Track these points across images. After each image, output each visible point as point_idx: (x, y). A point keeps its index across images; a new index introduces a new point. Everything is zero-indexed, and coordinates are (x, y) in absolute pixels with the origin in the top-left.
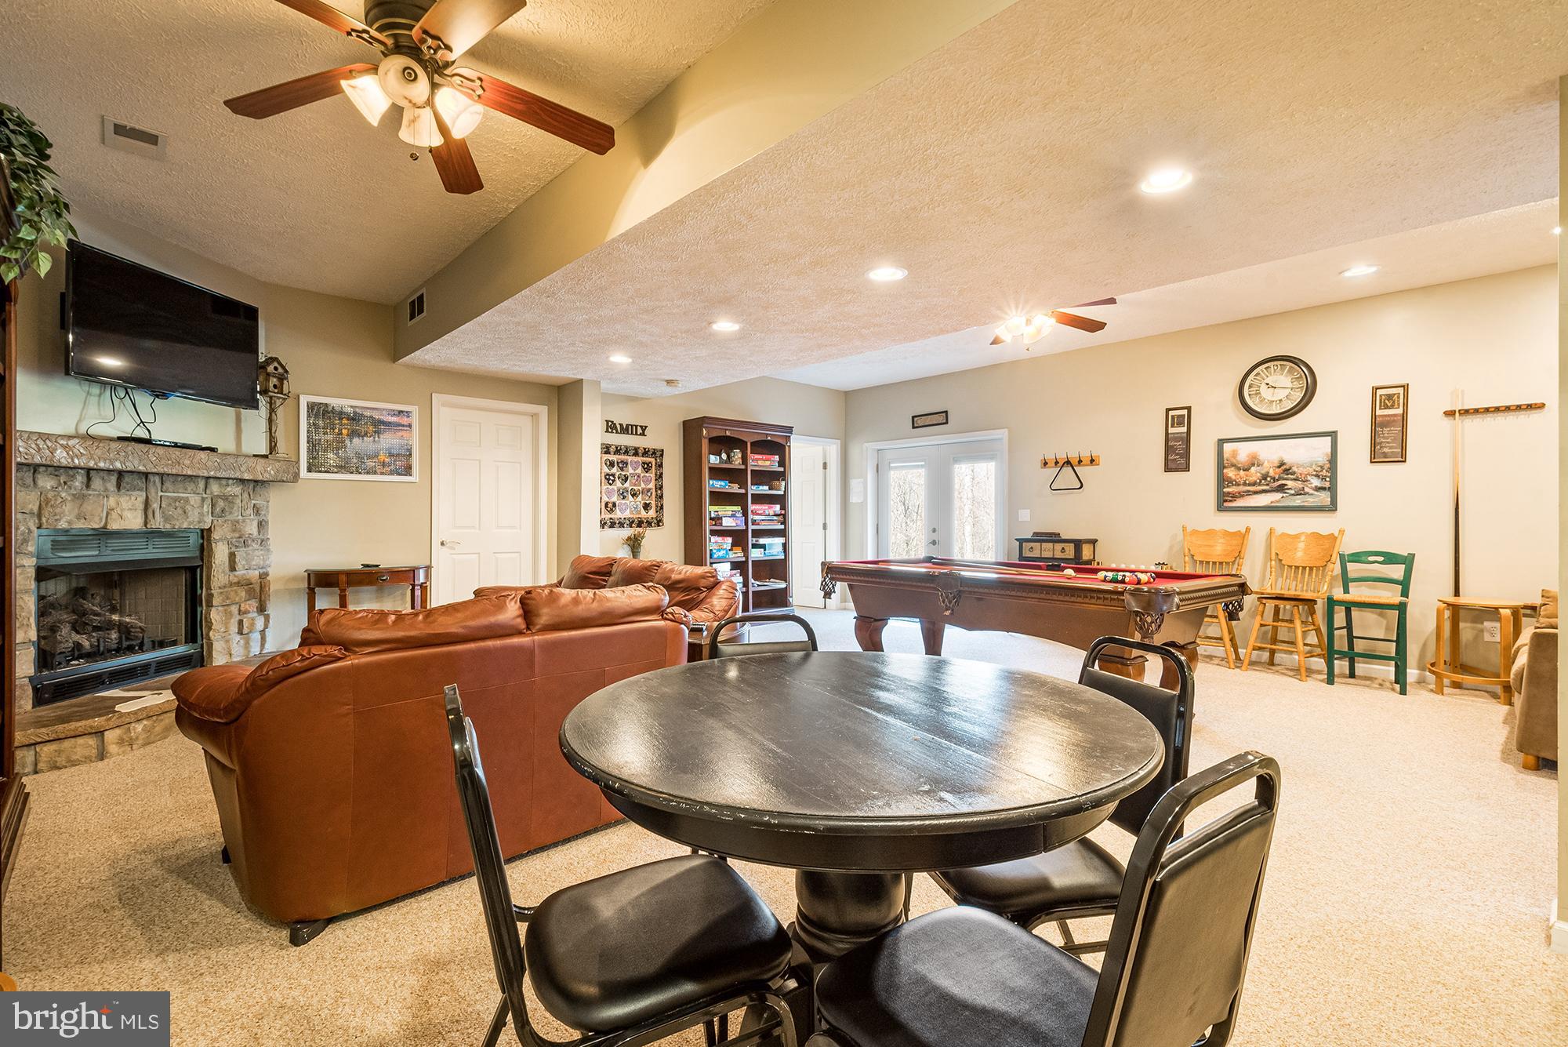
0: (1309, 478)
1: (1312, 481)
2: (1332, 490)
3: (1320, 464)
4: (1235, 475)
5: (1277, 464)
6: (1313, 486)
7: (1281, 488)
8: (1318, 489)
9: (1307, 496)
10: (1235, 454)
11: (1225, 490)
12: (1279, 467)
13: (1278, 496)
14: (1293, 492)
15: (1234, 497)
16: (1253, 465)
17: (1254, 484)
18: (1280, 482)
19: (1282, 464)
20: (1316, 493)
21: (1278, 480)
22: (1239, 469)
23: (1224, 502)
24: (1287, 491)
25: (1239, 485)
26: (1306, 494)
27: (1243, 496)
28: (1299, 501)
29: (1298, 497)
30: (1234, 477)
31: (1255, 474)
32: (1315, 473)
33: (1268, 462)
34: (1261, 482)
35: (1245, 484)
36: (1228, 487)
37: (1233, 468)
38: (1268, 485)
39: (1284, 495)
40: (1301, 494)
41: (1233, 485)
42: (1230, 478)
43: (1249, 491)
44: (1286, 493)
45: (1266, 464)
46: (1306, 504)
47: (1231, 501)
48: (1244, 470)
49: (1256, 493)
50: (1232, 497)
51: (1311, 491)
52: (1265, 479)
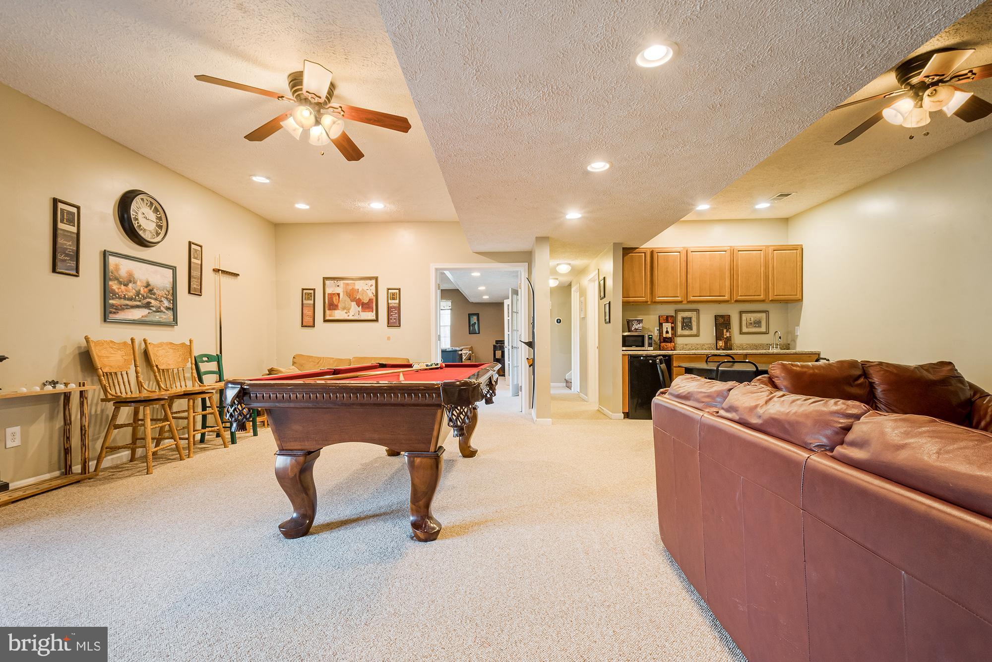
0: (163, 299)
1: (164, 301)
2: (174, 309)
3: (168, 289)
4: (118, 289)
5: (145, 285)
6: (165, 305)
7: (148, 306)
8: (168, 308)
9: (162, 314)
10: (117, 268)
11: (111, 302)
12: (146, 287)
13: (145, 312)
14: (154, 309)
15: (118, 309)
16: (130, 282)
17: (131, 299)
18: (148, 300)
19: (148, 285)
20: (166, 311)
21: (146, 298)
22: (120, 283)
23: (107, 313)
24: (152, 308)
25: (121, 298)
26: (161, 311)
27: (123, 309)
28: (157, 317)
29: (158, 313)
30: (117, 290)
31: (131, 291)
32: (165, 296)
33: (140, 281)
34: (135, 298)
35: (125, 298)
36: (113, 299)
37: (116, 282)
38: (140, 301)
39: (150, 311)
40: (158, 312)
41: (116, 298)
42: (114, 290)
43: (127, 305)
44: (150, 309)
45: (139, 283)
46: (161, 320)
47: (114, 313)
48: (124, 286)
49: (133, 307)
50: (116, 309)
51: (164, 310)
52: (138, 296)
